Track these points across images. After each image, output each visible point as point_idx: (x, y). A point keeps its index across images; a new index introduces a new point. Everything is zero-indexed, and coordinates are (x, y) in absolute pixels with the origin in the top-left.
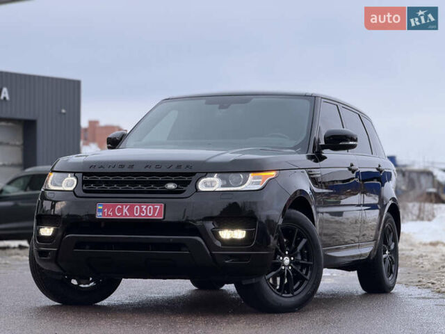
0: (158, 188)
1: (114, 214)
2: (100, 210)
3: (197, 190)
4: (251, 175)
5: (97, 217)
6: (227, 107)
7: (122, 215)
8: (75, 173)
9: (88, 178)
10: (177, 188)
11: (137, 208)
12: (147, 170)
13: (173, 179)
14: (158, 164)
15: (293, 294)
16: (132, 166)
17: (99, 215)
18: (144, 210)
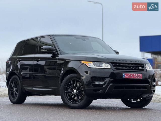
0: (137, 69)
1: (128, 77)
7: (131, 77)
9: (114, 64)
17: (124, 77)
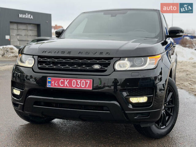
0: (88, 68)
1: (59, 85)
2: (49, 82)
3: (115, 70)
4: (148, 58)
5: (47, 87)
6: (115, 16)
7: (64, 86)
8: (33, 55)
9: (42, 60)
10: (101, 68)
11: (74, 82)
12: (80, 55)
13: (98, 61)
14: (87, 51)
15: (165, 126)
16: (69, 53)
17: (49, 85)
18: (79, 83)
